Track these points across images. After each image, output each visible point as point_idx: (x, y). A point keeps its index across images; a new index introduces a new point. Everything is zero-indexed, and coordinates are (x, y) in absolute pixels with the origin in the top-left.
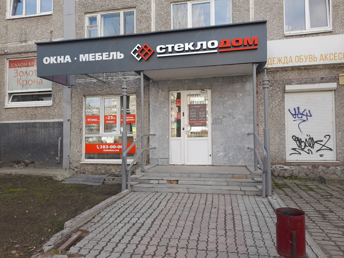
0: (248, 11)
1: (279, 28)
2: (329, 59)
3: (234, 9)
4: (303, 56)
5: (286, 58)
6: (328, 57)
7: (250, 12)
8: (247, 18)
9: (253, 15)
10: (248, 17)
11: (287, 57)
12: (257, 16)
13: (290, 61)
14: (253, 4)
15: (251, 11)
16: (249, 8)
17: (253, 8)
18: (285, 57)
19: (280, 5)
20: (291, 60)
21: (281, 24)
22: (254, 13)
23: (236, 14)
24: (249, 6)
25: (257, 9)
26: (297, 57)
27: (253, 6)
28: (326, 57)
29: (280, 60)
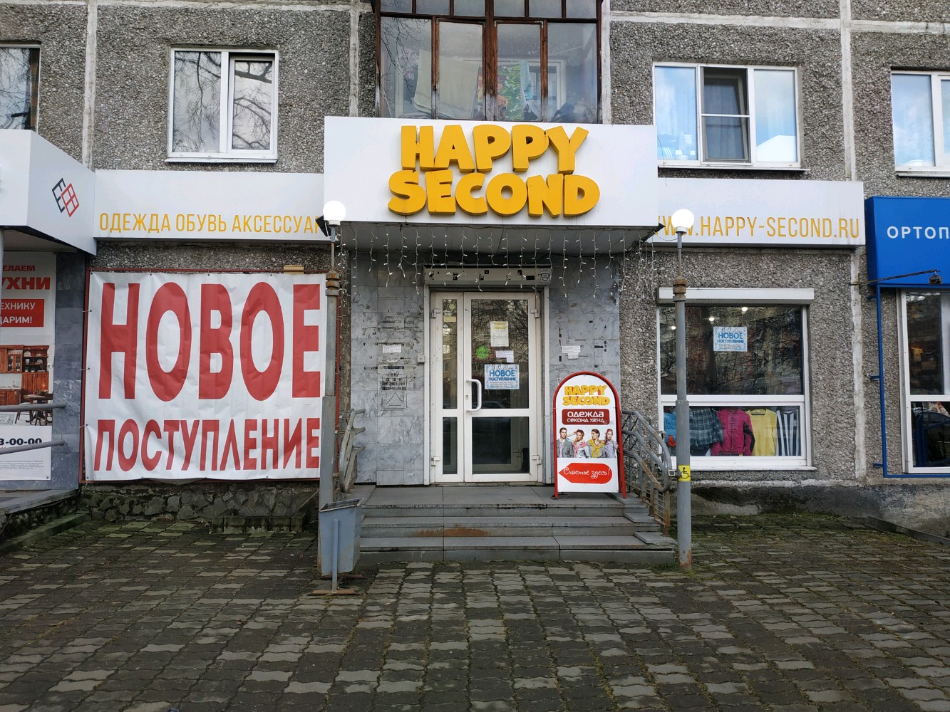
0: (81, 89)
1: (154, 141)
2: (252, 228)
3: (45, 78)
4: (196, 215)
5: (155, 217)
6: (251, 224)
7: (84, 92)
8: (76, 107)
9: (93, 100)
10: (78, 105)
11: (157, 215)
12: (102, 105)
13: (163, 226)
14: (94, 73)
15: (87, 90)
16: (82, 81)
17: (92, 83)
18: (152, 215)
19: (158, 84)
20: (166, 224)
21: (160, 133)
22: (94, 96)
23: (49, 94)
24: (84, 76)
25: (102, 87)
26: (181, 218)
27: (94, 78)
28: (246, 223)
29: (140, 221)
